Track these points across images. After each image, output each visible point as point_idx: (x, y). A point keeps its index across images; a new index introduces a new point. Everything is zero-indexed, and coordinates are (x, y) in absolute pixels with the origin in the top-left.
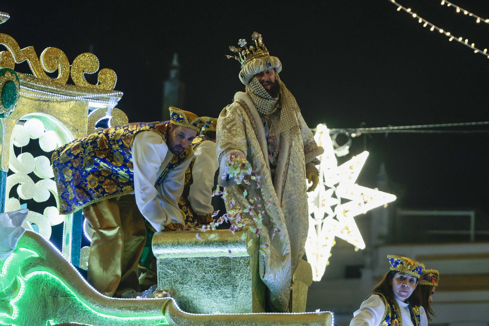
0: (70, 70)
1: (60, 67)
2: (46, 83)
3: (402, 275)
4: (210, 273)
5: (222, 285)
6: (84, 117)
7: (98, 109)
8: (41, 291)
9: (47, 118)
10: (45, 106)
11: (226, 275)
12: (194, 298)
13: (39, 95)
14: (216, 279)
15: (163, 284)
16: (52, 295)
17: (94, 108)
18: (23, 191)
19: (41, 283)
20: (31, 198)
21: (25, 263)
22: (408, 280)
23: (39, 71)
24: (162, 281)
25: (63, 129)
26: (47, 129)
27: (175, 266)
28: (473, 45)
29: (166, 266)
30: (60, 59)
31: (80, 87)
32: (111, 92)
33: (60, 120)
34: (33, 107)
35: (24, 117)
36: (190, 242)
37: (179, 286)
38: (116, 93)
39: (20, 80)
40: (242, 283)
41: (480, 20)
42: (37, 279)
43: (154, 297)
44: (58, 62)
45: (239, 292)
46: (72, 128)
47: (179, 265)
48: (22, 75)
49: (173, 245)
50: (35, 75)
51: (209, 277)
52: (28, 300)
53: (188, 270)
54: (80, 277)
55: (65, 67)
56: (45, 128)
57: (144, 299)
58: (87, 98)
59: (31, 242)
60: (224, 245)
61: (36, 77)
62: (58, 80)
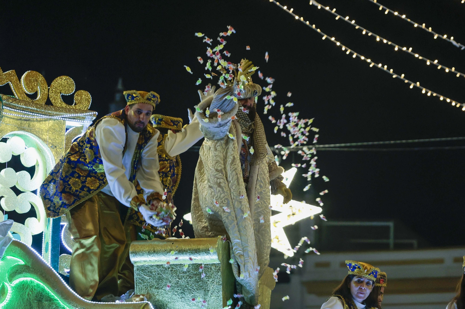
0: (49, 92)
1: (39, 89)
2: (27, 104)
3: (359, 279)
4: (183, 279)
5: (194, 290)
6: (62, 135)
7: (75, 127)
8: (26, 295)
9: (28, 136)
10: (26, 124)
11: (198, 280)
12: (169, 302)
13: (20, 115)
14: (189, 284)
15: (140, 289)
16: (37, 299)
17: (71, 127)
18: (6, 203)
19: (27, 288)
20: (13, 210)
21: (12, 270)
22: (365, 283)
23: (20, 93)
24: (139, 286)
25: (42, 146)
26: (28, 146)
27: (151, 272)
28: (392, 70)
29: (142, 272)
30: (39, 82)
31: (58, 107)
32: (86, 112)
33: (40, 138)
34: (15, 126)
35: (6, 135)
36: (165, 251)
37: (154, 291)
38: (91, 112)
39: (3, 101)
40: (213, 288)
41: (398, 48)
42: (23, 285)
43: (132, 301)
44: (37, 84)
45: (211, 296)
46: (51, 145)
47: (155, 272)
48: (5, 97)
49: (149, 253)
50: (17, 96)
51: (183, 282)
52: (15, 304)
53: (163, 276)
54: (63, 283)
55: (43, 89)
56: (26, 145)
57: (123, 303)
58: (65, 118)
59: (17, 250)
60: (196, 253)
61: (18, 98)
62: (37, 101)
